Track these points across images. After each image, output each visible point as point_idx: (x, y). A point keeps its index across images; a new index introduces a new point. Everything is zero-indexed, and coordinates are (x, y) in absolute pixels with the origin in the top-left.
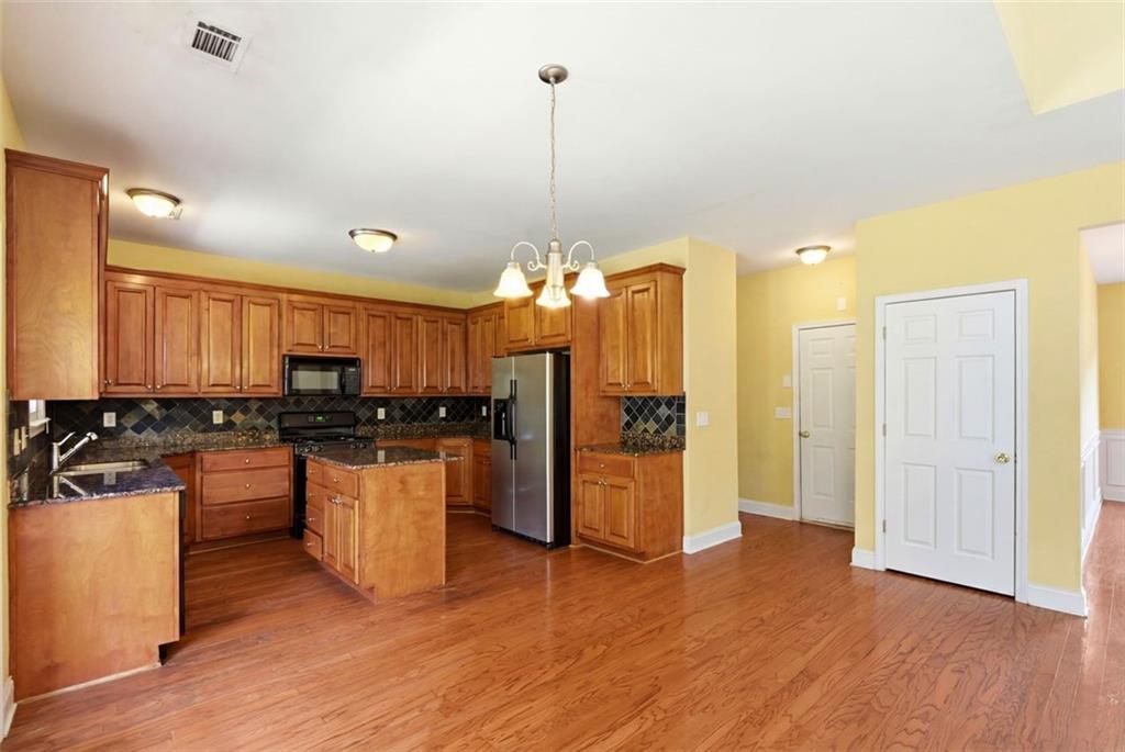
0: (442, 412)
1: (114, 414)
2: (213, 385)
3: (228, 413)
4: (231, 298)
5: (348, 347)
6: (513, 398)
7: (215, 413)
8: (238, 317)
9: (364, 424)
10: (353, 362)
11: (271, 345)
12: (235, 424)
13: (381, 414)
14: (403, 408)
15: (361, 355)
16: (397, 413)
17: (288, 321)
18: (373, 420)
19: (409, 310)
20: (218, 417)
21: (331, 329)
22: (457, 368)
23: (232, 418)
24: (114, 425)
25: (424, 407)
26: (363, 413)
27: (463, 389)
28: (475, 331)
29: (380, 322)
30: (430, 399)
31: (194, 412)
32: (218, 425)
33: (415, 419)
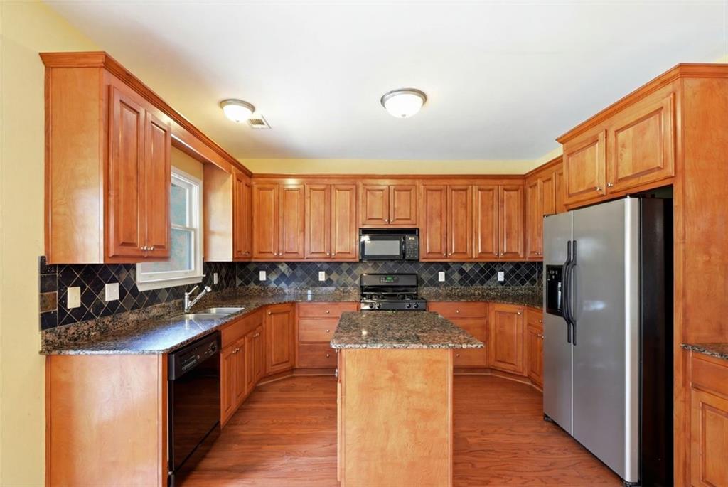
0: (501, 276)
1: (265, 272)
2: (313, 253)
3: (328, 273)
4: (323, 187)
5: (410, 219)
6: (571, 263)
7: (320, 273)
8: (329, 201)
9: (426, 286)
10: (412, 232)
11: (351, 221)
12: (333, 281)
13: (442, 276)
14: (461, 271)
15: (421, 226)
16: (456, 276)
17: (363, 202)
18: (434, 282)
19: (465, 182)
20: (322, 276)
21: (395, 204)
22: (514, 234)
23: (332, 277)
24: (265, 279)
25: (482, 271)
26: (425, 276)
27: (522, 256)
28: (533, 196)
29: (436, 195)
30: (488, 265)
31: (308, 272)
32: (322, 282)
33: (473, 282)
